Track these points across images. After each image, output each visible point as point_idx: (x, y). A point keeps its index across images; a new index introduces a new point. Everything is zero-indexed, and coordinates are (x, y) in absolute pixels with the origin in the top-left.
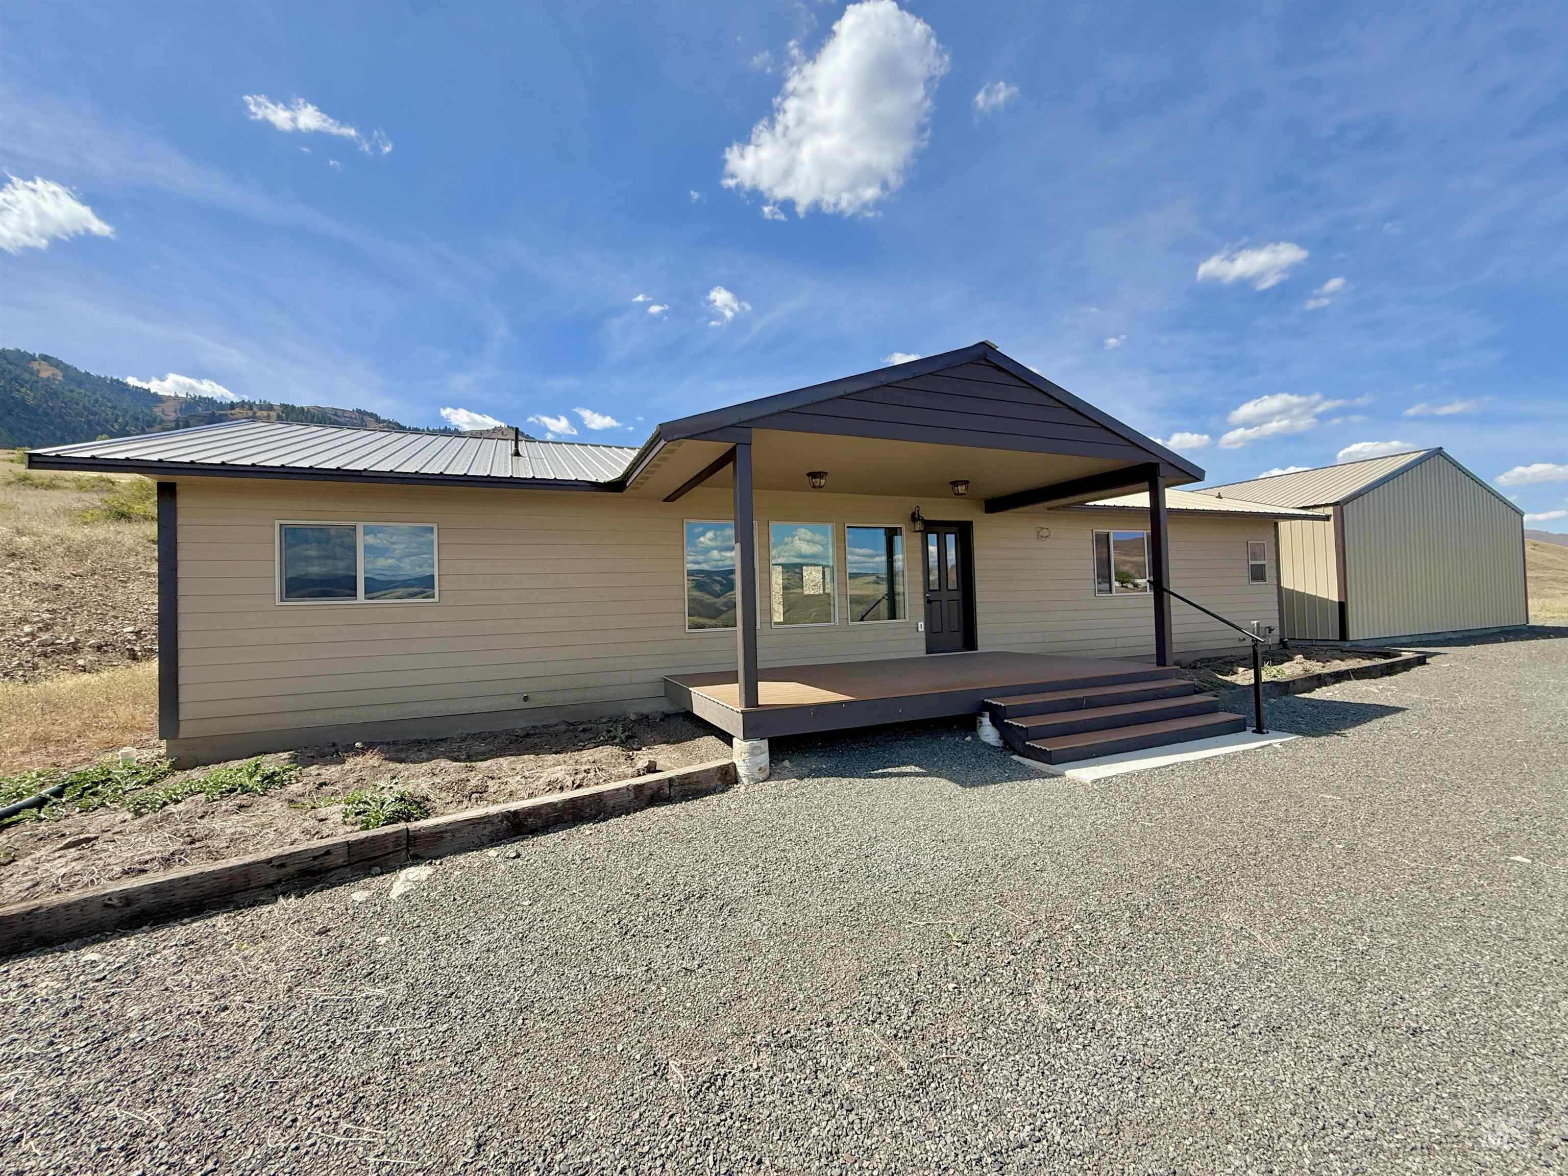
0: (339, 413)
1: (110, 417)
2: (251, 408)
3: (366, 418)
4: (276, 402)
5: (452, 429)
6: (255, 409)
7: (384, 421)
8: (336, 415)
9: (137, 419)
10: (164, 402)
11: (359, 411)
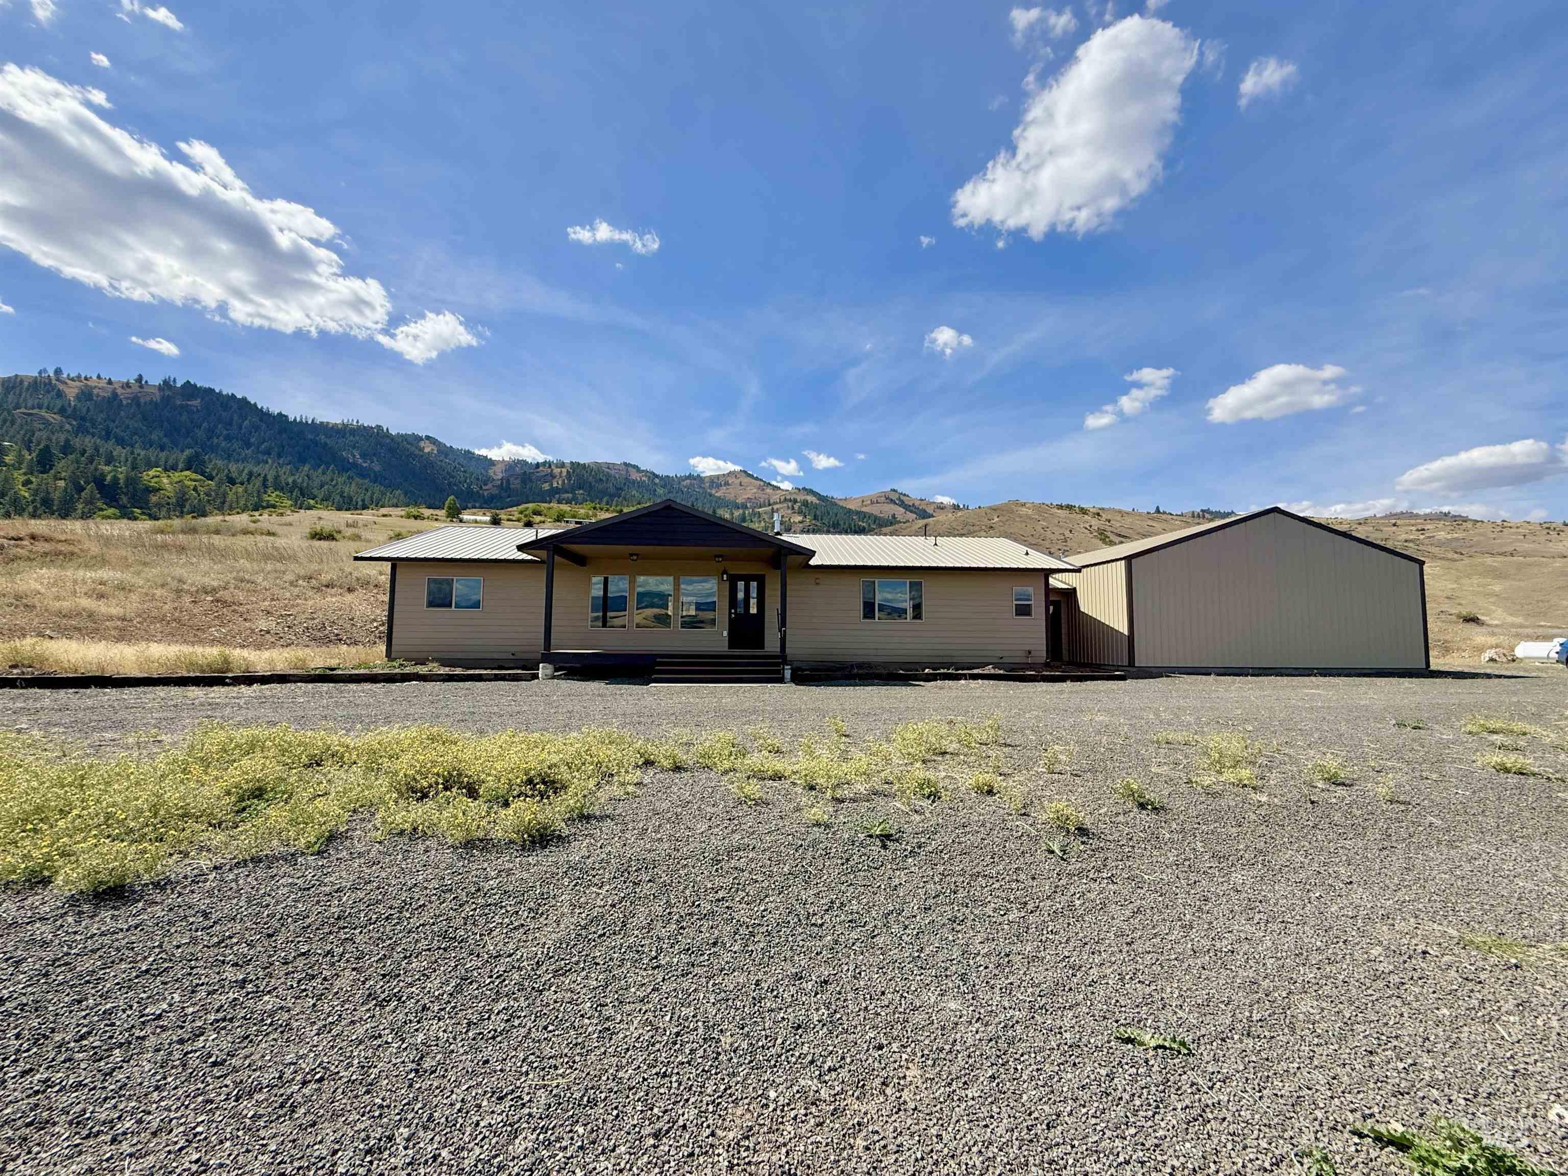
0: (611, 466)
1: (462, 479)
2: (550, 466)
3: (630, 469)
4: (567, 461)
5: (695, 474)
6: (553, 467)
7: (643, 471)
8: (608, 468)
9: (478, 479)
10: (494, 465)
11: (625, 464)
